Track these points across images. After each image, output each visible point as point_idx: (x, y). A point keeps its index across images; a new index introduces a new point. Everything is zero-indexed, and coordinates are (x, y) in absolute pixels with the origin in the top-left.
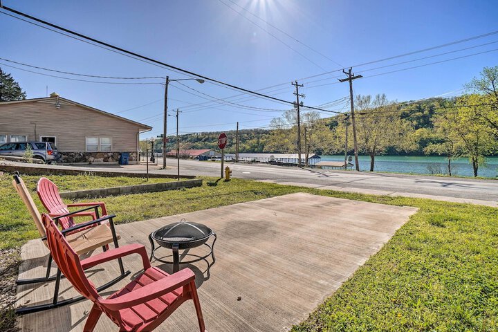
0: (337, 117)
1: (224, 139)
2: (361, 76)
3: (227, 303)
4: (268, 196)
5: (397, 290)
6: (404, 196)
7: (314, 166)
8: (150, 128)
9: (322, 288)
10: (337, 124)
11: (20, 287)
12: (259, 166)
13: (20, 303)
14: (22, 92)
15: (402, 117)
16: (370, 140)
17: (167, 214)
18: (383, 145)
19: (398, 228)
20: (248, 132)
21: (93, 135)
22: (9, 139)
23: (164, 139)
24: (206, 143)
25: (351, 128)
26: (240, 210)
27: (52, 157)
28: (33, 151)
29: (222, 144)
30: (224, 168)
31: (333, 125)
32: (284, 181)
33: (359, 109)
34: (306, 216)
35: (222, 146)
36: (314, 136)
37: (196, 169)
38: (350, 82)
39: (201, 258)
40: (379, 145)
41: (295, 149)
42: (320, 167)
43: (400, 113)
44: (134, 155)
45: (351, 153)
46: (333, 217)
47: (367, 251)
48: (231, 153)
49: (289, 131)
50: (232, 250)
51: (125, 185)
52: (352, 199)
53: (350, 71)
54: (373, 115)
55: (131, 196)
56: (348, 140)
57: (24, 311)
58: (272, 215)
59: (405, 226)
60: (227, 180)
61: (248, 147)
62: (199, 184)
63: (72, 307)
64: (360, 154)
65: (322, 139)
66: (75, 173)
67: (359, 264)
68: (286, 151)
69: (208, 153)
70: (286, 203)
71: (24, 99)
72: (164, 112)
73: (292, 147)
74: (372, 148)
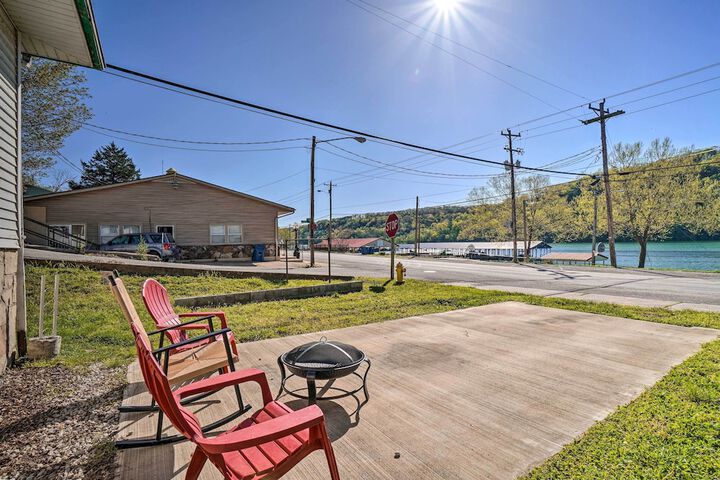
0: (579, 182)
1: (394, 223)
2: (621, 112)
3: (379, 461)
4: (460, 306)
5: (661, 467)
6: (695, 309)
7: (539, 261)
8: (292, 210)
9: (529, 451)
10: (579, 192)
11: (123, 415)
12: (450, 261)
13: (122, 435)
14: (136, 169)
15: (703, 175)
16: (638, 216)
17: (309, 330)
18: (663, 222)
19: (677, 362)
20: (435, 211)
21: (218, 223)
22: (121, 231)
23: (312, 225)
24: (372, 228)
25: (602, 198)
26: (413, 326)
27: (169, 252)
28: (148, 245)
29: (392, 229)
30: (395, 265)
31: (572, 194)
32: (487, 284)
33: (620, 166)
34: (516, 338)
35: (391, 233)
36: (539, 213)
37: (357, 266)
38: (603, 123)
39: (348, 394)
40: (655, 223)
41: (509, 235)
42: (550, 262)
43: (698, 169)
44: (272, 248)
45: (603, 239)
46: (560, 341)
47: (613, 398)
48: (409, 243)
49: (499, 206)
50: (394, 385)
51: (257, 290)
52: (597, 312)
53: (602, 105)
54: (646, 175)
55: (264, 304)
56: (599, 218)
57: (124, 445)
58: (462, 335)
59: (690, 360)
60: (399, 283)
61: (435, 233)
62: (358, 288)
63: (177, 447)
64: (620, 240)
65: (553, 218)
66: (195, 273)
67: (595, 418)
68: (494, 238)
69: (375, 243)
70: (487, 317)
71: (138, 179)
72: (310, 187)
73: (503, 231)
74: (642, 230)
